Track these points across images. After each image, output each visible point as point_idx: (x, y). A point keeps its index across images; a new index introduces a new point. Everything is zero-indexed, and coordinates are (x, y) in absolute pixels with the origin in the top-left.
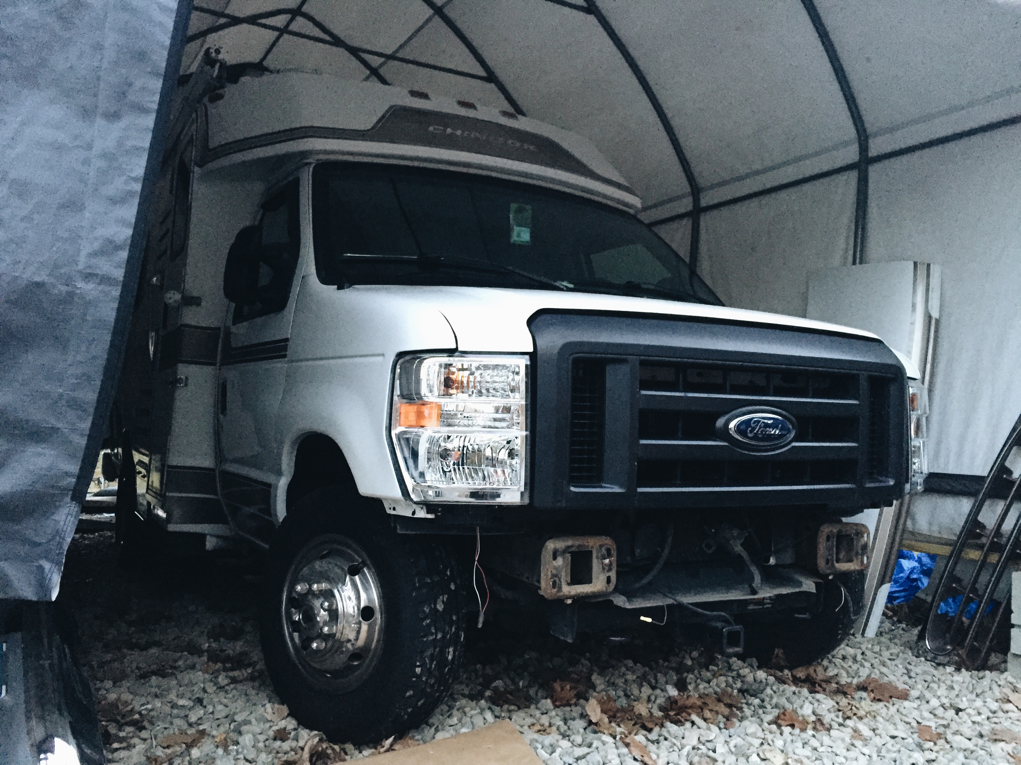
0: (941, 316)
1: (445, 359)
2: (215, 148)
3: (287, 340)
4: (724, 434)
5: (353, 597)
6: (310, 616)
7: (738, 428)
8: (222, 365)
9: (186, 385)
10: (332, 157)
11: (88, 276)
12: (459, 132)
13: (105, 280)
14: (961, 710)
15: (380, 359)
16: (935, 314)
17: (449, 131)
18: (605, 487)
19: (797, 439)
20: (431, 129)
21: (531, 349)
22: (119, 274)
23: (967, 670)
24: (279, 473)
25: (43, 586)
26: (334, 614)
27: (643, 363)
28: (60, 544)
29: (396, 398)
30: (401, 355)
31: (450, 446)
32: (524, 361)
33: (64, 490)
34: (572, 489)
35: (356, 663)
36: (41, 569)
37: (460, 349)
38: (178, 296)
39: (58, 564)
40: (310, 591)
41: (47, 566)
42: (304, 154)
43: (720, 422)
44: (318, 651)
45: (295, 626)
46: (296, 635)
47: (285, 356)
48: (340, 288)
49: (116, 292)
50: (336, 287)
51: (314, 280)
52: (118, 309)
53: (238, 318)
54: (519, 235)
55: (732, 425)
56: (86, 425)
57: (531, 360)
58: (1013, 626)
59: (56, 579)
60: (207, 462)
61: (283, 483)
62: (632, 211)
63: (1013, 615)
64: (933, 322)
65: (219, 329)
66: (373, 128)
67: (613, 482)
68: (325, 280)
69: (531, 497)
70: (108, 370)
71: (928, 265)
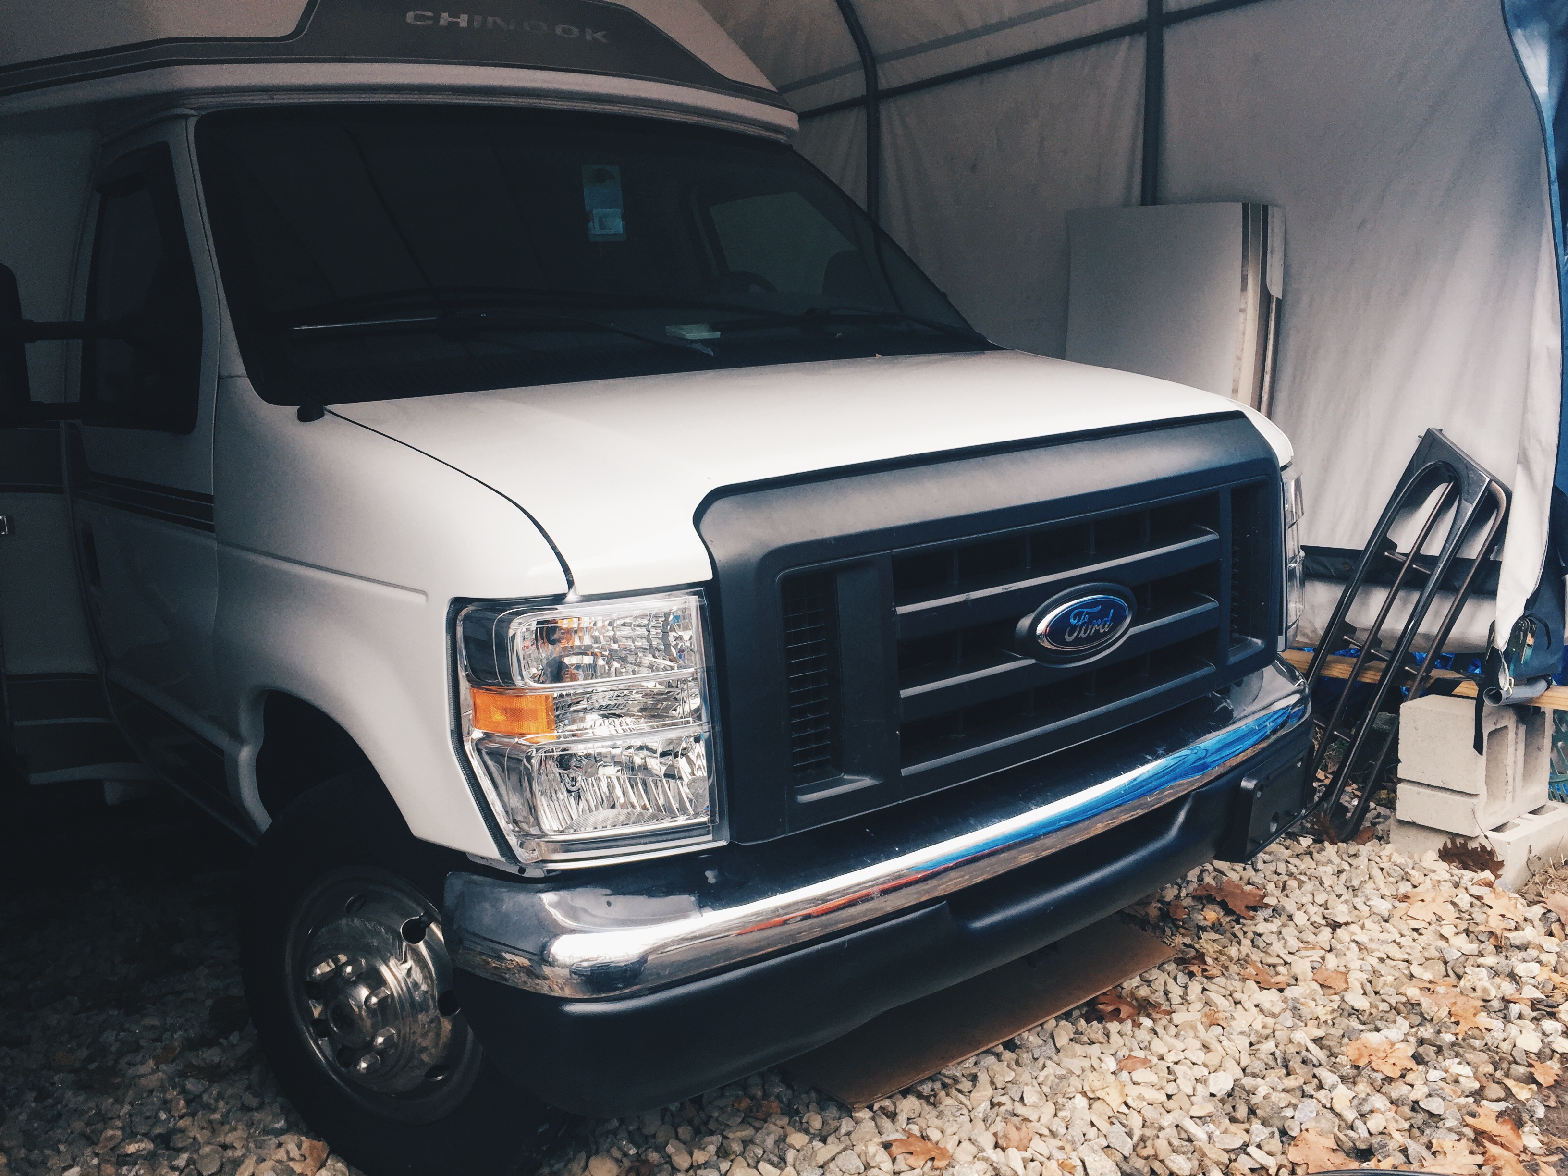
0: (1284, 292)
3: (209, 498)
4: (1032, 645)
5: (420, 982)
6: (346, 1017)
7: (1051, 630)
8: (74, 496)
10: (229, 100)
12: (463, 21)
14: (1340, 925)
15: (419, 599)
16: (1276, 292)
17: (445, 18)
18: (851, 782)
20: (410, 16)
21: (708, 575)
23: (1332, 842)
24: (236, 734)
27: (896, 560)
29: (463, 681)
34: (800, 796)
35: (439, 1078)
37: (578, 592)
42: (172, 98)
43: (1025, 623)
45: (320, 1028)
46: (323, 1041)
47: (210, 528)
48: (303, 416)
50: (293, 410)
51: (245, 387)
54: (602, 226)
55: (1041, 627)
57: (707, 593)
58: (1400, 781)
60: (82, 664)
61: (247, 752)
62: (783, 139)
63: (1400, 766)
64: (1274, 306)
66: (298, 30)
67: (857, 773)
68: (266, 390)
69: (732, 827)
71: (1266, 208)
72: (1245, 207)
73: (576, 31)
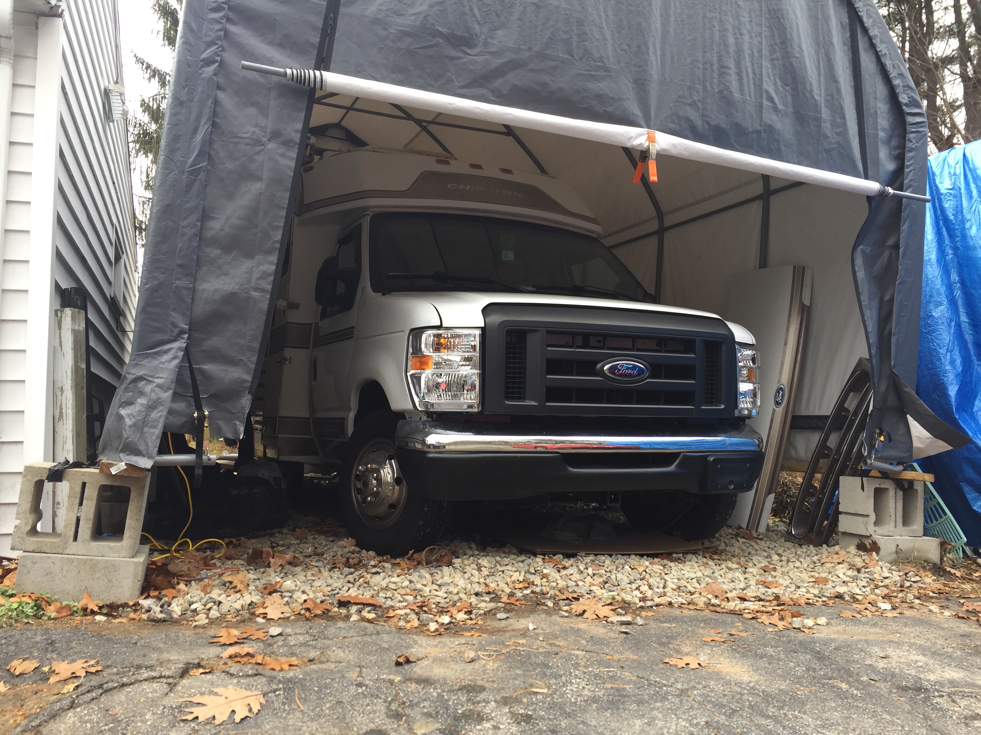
0: (811, 303)
1: (435, 332)
2: (307, 205)
3: (353, 327)
4: (601, 373)
5: (391, 473)
6: (366, 484)
7: (610, 369)
8: (313, 348)
9: (290, 362)
10: (382, 210)
11: (256, 289)
12: (468, 188)
13: (263, 290)
15: (401, 333)
16: (807, 303)
17: (461, 186)
18: (527, 402)
19: (650, 377)
20: (449, 186)
21: (483, 325)
22: (269, 287)
23: (815, 546)
24: (349, 409)
25: (237, 433)
26: (379, 479)
27: (548, 332)
28: (243, 414)
29: (409, 356)
30: (412, 330)
31: (440, 380)
32: (478, 332)
33: (246, 388)
34: (507, 402)
35: (392, 510)
36: (235, 424)
37: (444, 326)
38: (285, 303)
39: (243, 422)
40: (367, 469)
41: (238, 423)
42: (365, 209)
43: (599, 366)
44: (370, 502)
45: (359, 491)
46: (359, 496)
47: (352, 337)
48: (384, 294)
49: (268, 296)
50: (381, 294)
51: (369, 290)
52: (269, 304)
53: (324, 315)
54: (505, 256)
55: (605, 368)
56: (255, 359)
57: (482, 331)
58: (840, 513)
59: (242, 429)
60: (305, 414)
61: (352, 415)
62: (594, 236)
63: (840, 506)
64: (806, 309)
65: (311, 324)
66: (409, 189)
67: (531, 399)
68: (375, 290)
69: (483, 406)
70: (264, 334)
71: (804, 268)
72: (794, 267)
73: (510, 192)
